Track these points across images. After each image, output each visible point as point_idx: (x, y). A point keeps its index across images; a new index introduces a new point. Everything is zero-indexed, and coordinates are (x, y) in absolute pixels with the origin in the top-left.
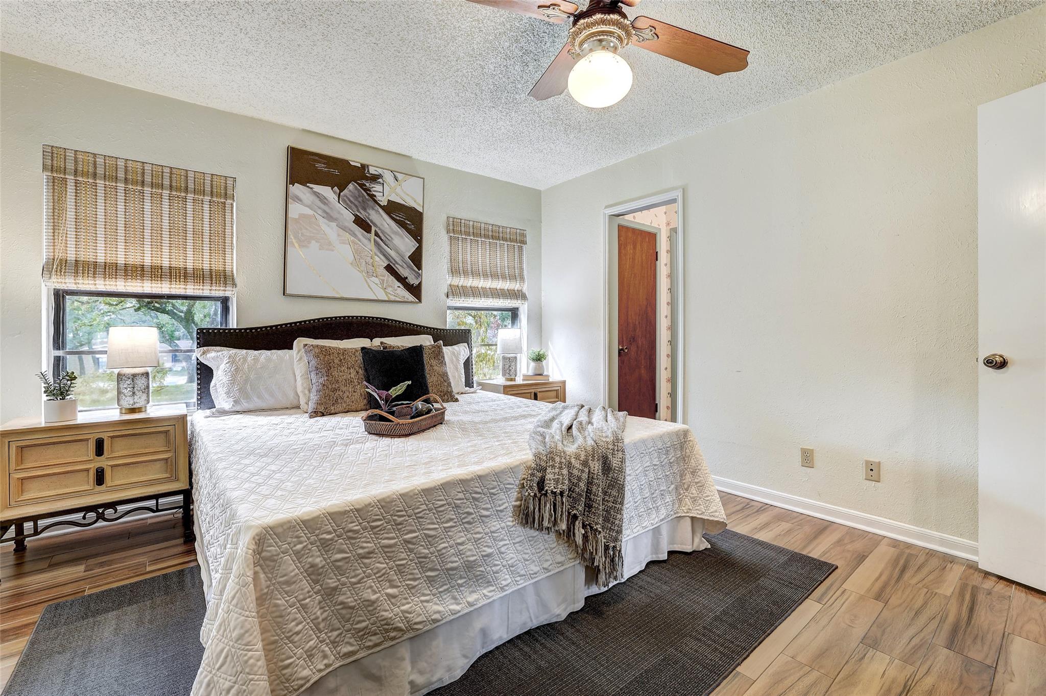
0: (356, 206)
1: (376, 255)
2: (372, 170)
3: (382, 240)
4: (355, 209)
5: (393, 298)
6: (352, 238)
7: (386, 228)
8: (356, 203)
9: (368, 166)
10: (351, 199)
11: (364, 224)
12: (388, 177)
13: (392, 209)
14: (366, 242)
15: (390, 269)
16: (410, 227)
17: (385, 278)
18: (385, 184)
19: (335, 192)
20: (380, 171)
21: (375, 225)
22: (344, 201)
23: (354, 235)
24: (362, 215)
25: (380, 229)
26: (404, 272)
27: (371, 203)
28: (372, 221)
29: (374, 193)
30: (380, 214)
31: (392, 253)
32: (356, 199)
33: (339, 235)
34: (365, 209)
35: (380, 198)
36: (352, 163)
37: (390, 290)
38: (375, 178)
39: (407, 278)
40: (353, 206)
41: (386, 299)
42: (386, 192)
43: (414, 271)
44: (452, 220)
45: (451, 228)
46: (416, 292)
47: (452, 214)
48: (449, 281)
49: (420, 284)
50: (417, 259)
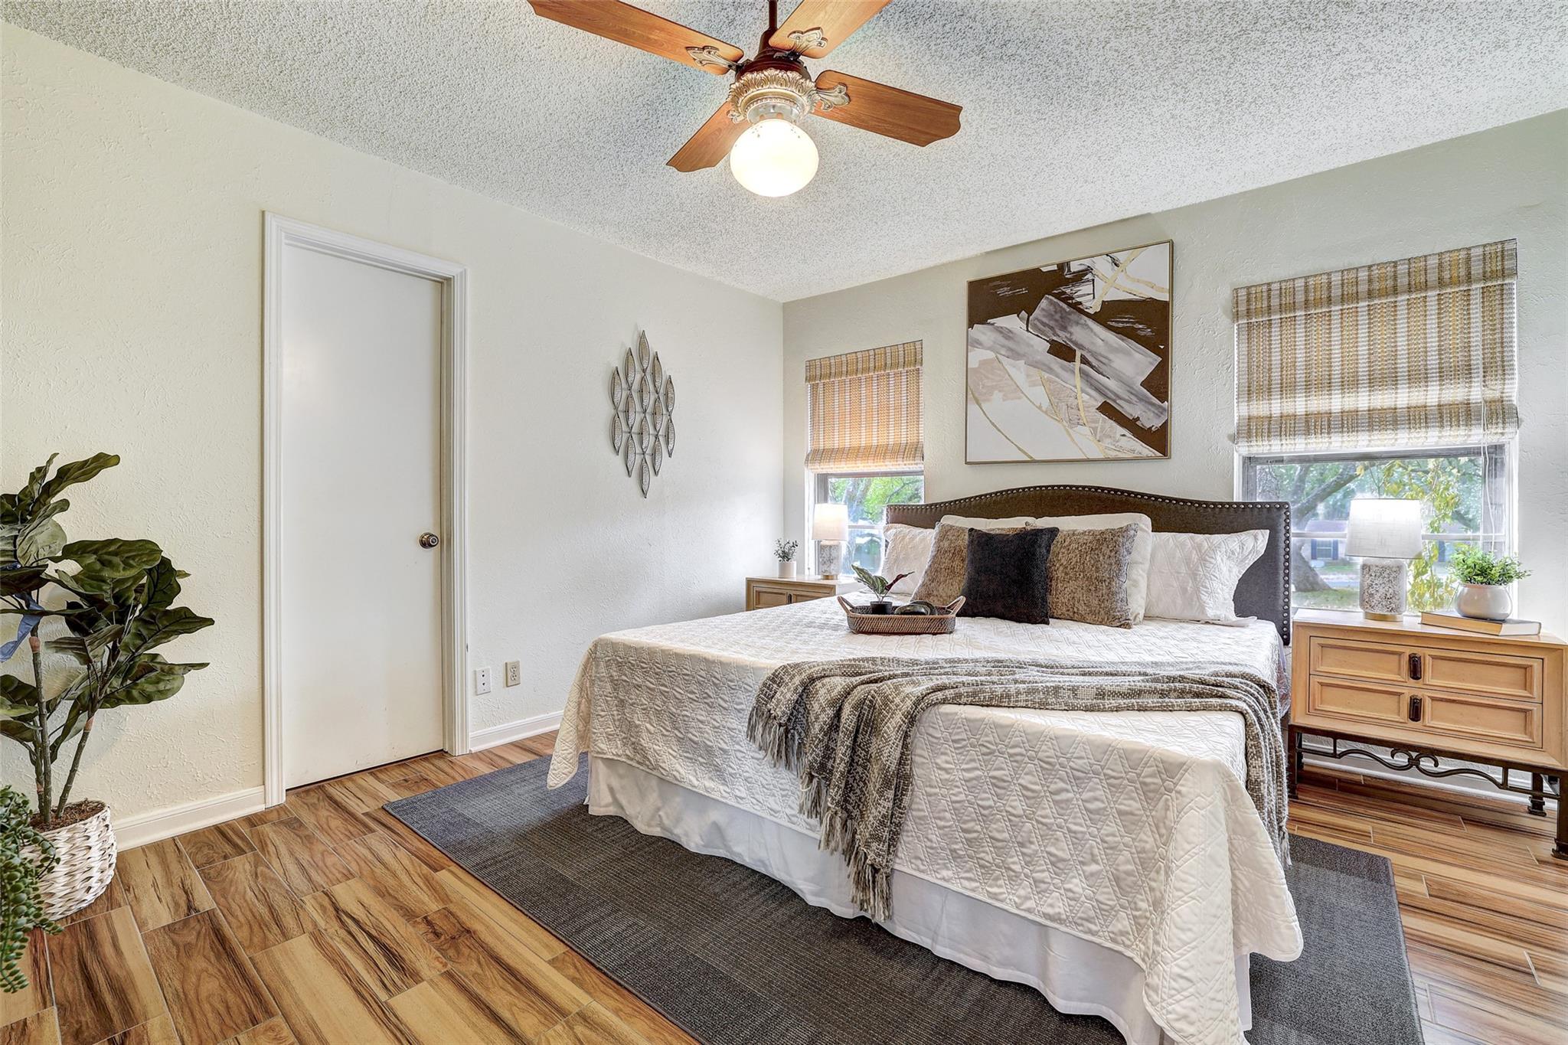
0: (1052, 328)
1: (1083, 391)
2: (1075, 267)
3: (1092, 367)
4: (1050, 333)
5: (1112, 454)
6: (1046, 375)
7: (1099, 346)
8: (1052, 323)
9: (1068, 263)
10: (1045, 320)
11: (1063, 351)
12: (1102, 266)
13: (1111, 314)
14: (1069, 378)
15: (1107, 409)
16: (1143, 333)
17: (1099, 425)
18: (1096, 279)
19: (1021, 319)
20: (1087, 262)
21: (1081, 347)
22: (1035, 327)
23: (1050, 370)
24: (1061, 337)
25: (1089, 351)
26: (1131, 410)
27: (1075, 316)
28: (1076, 344)
29: (1078, 300)
30: (1089, 327)
31: (1111, 384)
32: (1051, 316)
33: (1028, 376)
34: (1064, 328)
35: (1088, 304)
36: (1044, 269)
37: (1107, 442)
38: (1079, 277)
39: (1138, 418)
40: (1047, 329)
41: (1102, 457)
42: (1091, 297)
43: (1153, 404)
44: (1243, 292)
45: (1243, 308)
46: (1158, 440)
47: (1245, 280)
48: (1241, 410)
49: (1165, 426)
50: (1158, 384)
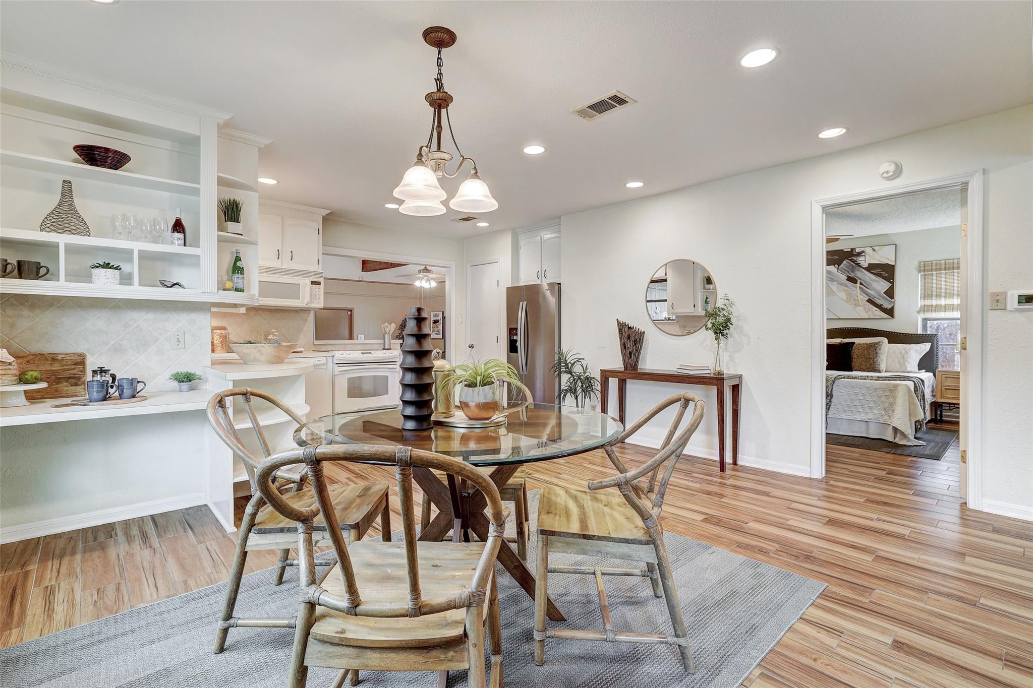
0: (848, 271)
1: (860, 294)
2: (858, 250)
3: (865, 286)
4: (847, 273)
5: (872, 317)
6: (846, 288)
7: (867, 279)
8: (849, 270)
9: (855, 249)
10: (845, 268)
11: (852, 280)
12: (868, 251)
13: (871, 268)
14: (856, 289)
15: (870, 301)
16: (884, 275)
17: (867, 306)
18: (866, 256)
19: (835, 267)
20: (863, 249)
21: (860, 279)
22: (841, 271)
23: (847, 286)
24: (852, 275)
25: (863, 280)
26: (879, 302)
27: (857, 268)
28: (858, 278)
29: (859, 262)
30: (862, 272)
31: (872, 292)
32: (848, 268)
33: (838, 288)
34: (853, 272)
35: (862, 264)
36: (845, 250)
37: (870, 313)
38: (859, 254)
39: (882, 305)
40: (846, 272)
41: (868, 318)
42: (864, 261)
43: (888, 300)
44: (923, 263)
45: (922, 269)
46: (890, 312)
47: (923, 259)
48: (920, 303)
49: (893, 308)
50: (890, 293)
